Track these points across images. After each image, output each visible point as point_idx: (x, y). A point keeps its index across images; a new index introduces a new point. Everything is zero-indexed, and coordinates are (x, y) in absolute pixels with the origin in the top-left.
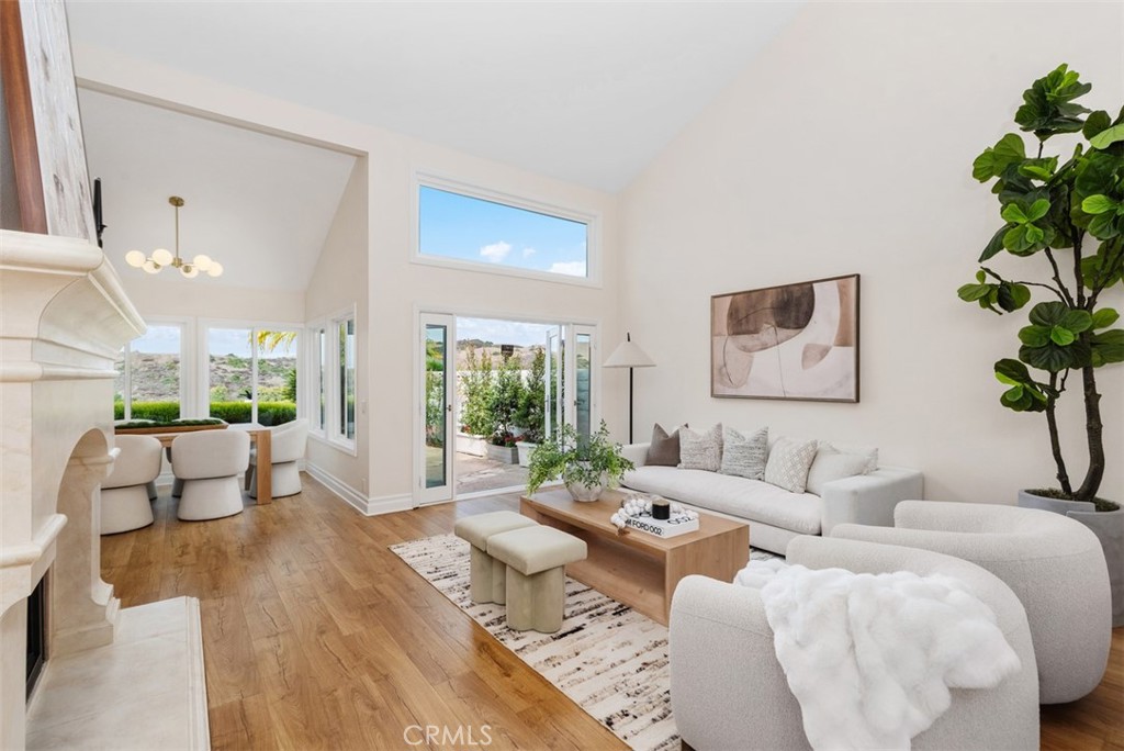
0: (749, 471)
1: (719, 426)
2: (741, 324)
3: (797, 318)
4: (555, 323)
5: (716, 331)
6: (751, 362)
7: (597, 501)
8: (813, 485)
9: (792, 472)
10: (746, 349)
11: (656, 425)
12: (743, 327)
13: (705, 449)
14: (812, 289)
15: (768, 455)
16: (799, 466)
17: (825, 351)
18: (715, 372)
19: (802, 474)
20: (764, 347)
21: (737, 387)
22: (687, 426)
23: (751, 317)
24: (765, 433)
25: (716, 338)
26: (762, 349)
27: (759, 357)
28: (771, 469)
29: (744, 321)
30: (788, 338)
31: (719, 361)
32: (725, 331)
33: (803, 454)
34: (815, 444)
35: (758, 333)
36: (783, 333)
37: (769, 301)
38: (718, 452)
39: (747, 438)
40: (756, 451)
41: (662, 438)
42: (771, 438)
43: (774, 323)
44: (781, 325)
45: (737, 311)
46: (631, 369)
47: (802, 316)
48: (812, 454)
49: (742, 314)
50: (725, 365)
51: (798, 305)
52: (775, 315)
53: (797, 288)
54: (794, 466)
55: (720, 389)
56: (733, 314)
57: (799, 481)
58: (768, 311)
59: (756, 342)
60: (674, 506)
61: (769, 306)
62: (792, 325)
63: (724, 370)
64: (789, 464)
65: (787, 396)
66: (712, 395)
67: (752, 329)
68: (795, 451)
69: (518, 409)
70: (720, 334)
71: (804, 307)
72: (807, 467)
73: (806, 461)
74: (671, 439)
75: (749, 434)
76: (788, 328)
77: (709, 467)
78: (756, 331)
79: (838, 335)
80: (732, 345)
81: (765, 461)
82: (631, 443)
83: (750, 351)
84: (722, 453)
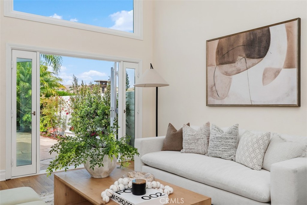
0: (225, 154)
1: (208, 124)
2: (224, 58)
3: (259, 51)
4: (113, 61)
5: (209, 64)
6: (230, 82)
7: (108, 177)
8: (266, 165)
9: (253, 155)
10: (227, 74)
11: (170, 124)
12: (226, 60)
13: (198, 140)
14: (269, 31)
15: (238, 143)
16: (258, 151)
17: (277, 72)
18: (209, 90)
19: (260, 156)
20: (239, 72)
21: (222, 99)
22: (188, 125)
23: (231, 52)
24: (236, 128)
25: (209, 68)
26: (237, 73)
27: (235, 78)
28: (240, 153)
29: (226, 55)
30: (253, 65)
31: (211, 83)
32: (214, 62)
33: (261, 142)
34: (269, 135)
35: (235, 63)
36: (250, 61)
37: (241, 41)
38: (206, 142)
39: (224, 131)
40: (230, 140)
41: (172, 132)
42: (241, 131)
43: (244, 55)
44: (249, 56)
45: (222, 49)
46: (157, 88)
47: (262, 50)
48: (267, 142)
49: (225, 52)
50: (215, 85)
51: (260, 41)
52: (245, 50)
53: (259, 31)
54: (254, 150)
55: (212, 101)
56: (220, 51)
57: (257, 162)
58: (241, 48)
59: (234, 69)
60: (148, 184)
61: (241, 44)
62: (256, 56)
63: (214, 88)
64: (251, 149)
65: (253, 103)
66: (207, 105)
67: (231, 60)
68: (255, 140)
69: (99, 116)
70: (212, 65)
71: (264, 44)
72: (263, 151)
73: (262, 147)
74: (178, 133)
75: (226, 129)
76: (253, 58)
77: (201, 152)
78: (233, 62)
79: (286, 60)
80: (219, 71)
81: (236, 147)
82: (157, 136)
83: (230, 75)
84: (208, 142)
